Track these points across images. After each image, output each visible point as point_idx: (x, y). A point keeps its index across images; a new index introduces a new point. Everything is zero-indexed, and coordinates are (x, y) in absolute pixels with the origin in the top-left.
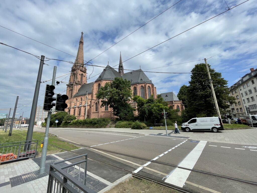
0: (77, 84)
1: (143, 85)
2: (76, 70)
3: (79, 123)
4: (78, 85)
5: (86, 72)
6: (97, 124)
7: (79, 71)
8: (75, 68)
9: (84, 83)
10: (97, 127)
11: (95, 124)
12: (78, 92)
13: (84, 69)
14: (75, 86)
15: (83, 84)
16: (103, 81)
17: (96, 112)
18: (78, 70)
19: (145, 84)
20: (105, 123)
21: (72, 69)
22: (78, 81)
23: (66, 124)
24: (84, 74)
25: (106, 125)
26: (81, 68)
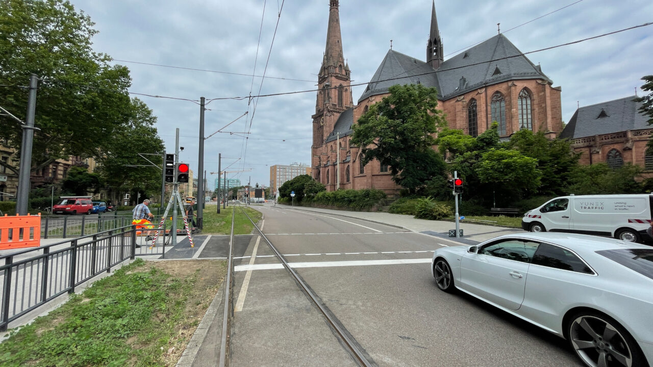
0: (332, 111)
1: (502, 88)
2: (327, 78)
3: (327, 198)
4: (334, 115)
5: (349, 78)
6: (354, 201)
7: (333, 78)
8: (325, 75)
9: (347, 107)
10: (354, 210)
11: (350, 201)
12: (334, 131)
13: (344, 73)
14: (328, 117)
15: (345, 109)
16: (373, 98)
17: (361, 175)
18: (331, 76)
19: (510, 84)
20: (368, 201)
21: (319, 79)
22: (333, 105)
23: (309, 199)
24: (344, 84)
25: (371, 206)
26: (337, 70)
